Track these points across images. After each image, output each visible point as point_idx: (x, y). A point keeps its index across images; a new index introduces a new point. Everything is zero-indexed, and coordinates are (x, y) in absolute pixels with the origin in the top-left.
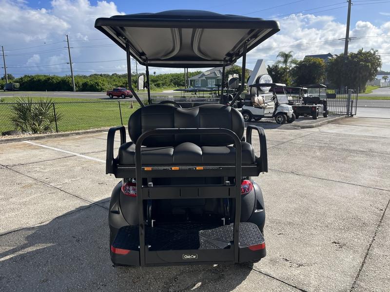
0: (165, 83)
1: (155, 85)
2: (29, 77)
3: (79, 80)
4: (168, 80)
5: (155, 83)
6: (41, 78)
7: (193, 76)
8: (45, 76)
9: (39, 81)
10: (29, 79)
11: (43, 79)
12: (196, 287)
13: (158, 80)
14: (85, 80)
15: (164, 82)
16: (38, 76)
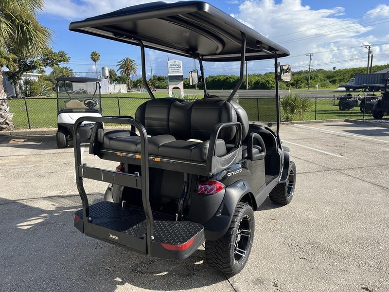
0: (343, 79)
1: (330, 82)
2: (212, 77)
3: (252, 79)
4: (347, 76)
5: (331, 80)
6: (221, 78)
7: (381, 70)
8: (224, 76)
9: (219, 80)
10: (212, 79)
11: (222, 78)
12: (160, 274)
13: (334, 76)
14: (257, 79)
15: (341, 78)
16: (219, 76)
